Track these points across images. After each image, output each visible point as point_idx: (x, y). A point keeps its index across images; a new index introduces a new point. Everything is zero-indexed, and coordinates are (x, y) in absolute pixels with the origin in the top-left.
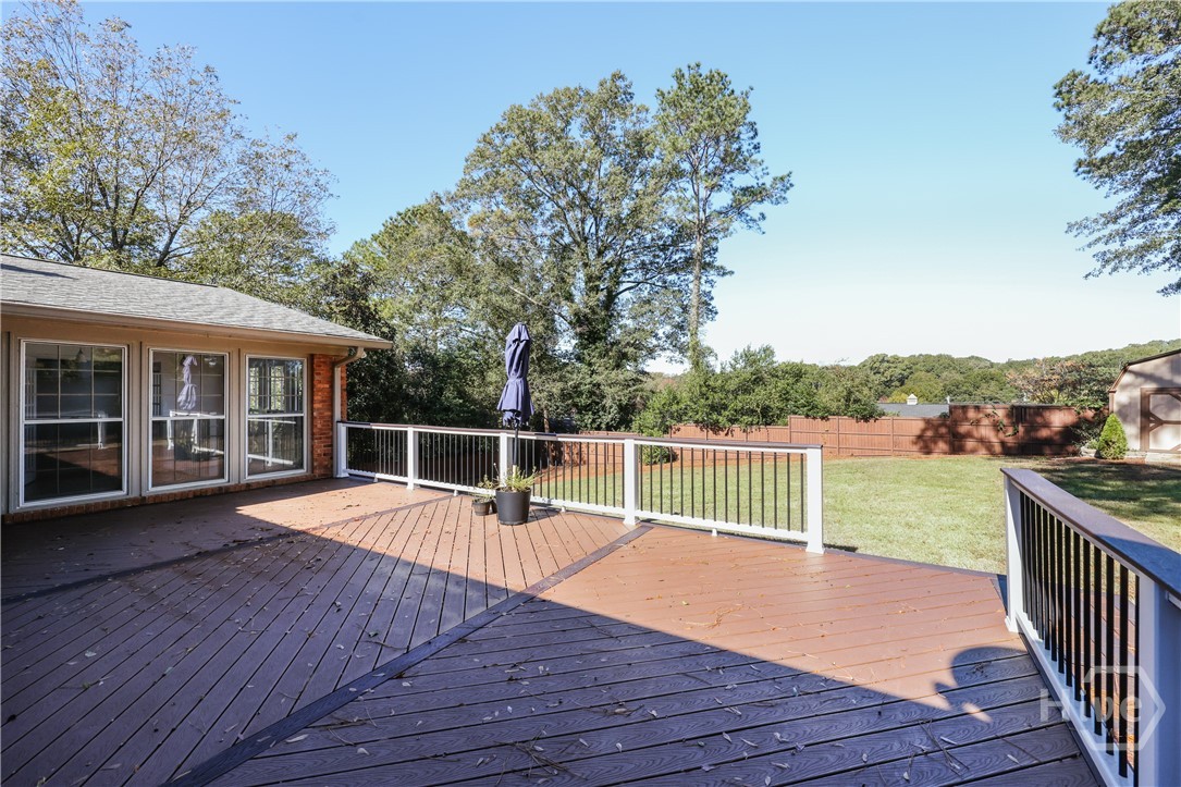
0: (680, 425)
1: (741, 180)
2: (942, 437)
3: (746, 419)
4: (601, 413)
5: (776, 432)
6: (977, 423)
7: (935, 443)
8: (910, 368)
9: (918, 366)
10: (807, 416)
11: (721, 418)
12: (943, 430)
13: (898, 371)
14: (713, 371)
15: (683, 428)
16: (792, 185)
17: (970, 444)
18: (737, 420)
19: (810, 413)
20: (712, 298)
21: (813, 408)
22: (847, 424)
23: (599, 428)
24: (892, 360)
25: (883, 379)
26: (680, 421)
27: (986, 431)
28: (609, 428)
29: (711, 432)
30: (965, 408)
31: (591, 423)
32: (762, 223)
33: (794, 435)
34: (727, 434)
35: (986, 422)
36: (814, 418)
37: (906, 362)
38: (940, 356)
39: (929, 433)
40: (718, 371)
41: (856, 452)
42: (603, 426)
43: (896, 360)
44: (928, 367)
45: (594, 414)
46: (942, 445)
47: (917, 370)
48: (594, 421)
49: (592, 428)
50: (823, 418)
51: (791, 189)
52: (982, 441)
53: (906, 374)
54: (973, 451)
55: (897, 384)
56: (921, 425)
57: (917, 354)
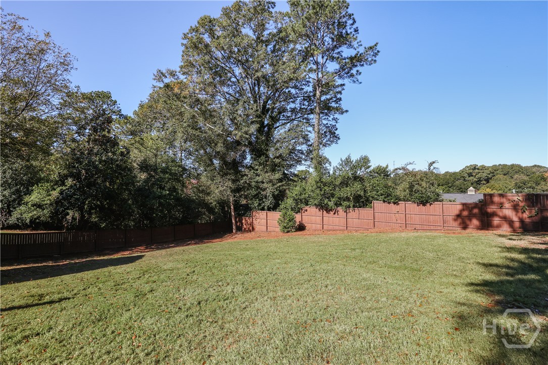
0: (307, 208)
1: (347, 52)
2: (475, 216)
3: (346, 203)
4: (264, 200)
5: (365, 212)
6: (501, 206)
7: (470, 220)
8: (493, 173)
9: (498, 172)
10: (384, 201)
11: (329, 203)
12: (476, 211)
13: (485, 175)
14: (329, 173)
15: (308, 209)
16: (378, 52)
17: (496, 221)
18: (341, 204)
19: (386, 200)
20: (337, 129)
21: (388, 196)
22: (412, 208)
23: (263, 209)
24: (481, 168)
25: (475, 179)
26: (307, 205)
27: (508, 212)
28: (269, 209)
29: (325, 212)
30: (491, 196)
31: (258, 206)
32: (359, 77)
33: (376, 214)
34: (335, 213)
35: (507, 205)
36: (389, 203)
37: (490, 169)
38: (513, 166)
39: (465, 213)
40: (331, 172)
41: (418, 227)
42: (266, 208)
43: (483, 168)
44: (505, 172)
45: (260, 200)
46: (475, 222)
47: (497, 174)
48: (260, 204)
49: (259, 209)
50: (394, 203)
51: (379, 53)
52: (505, 219)
53: (490, 176)
54: (498, 227)
55: (485, 182)
56: (459, 207)
57: (497, 164)
